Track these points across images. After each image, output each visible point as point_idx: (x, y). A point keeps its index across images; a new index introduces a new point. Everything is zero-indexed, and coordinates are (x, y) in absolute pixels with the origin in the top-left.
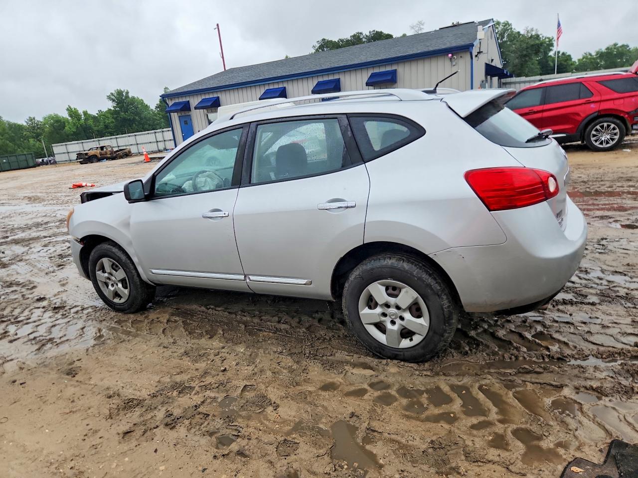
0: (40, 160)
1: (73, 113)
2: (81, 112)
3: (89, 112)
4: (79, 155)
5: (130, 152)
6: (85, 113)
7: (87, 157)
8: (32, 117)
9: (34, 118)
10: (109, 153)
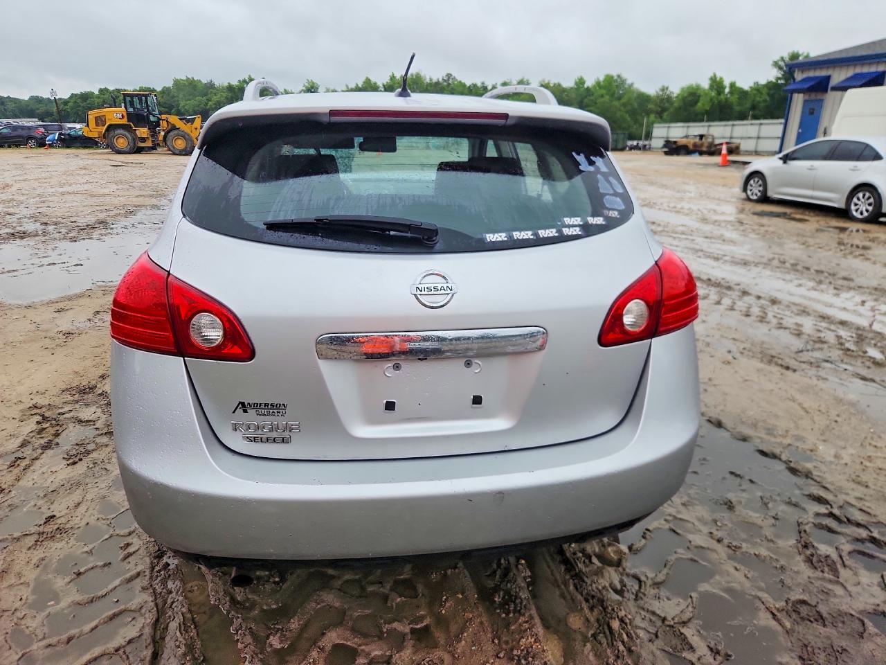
0: (635, 143)
1: (717, 84)
2: (727, 83)
3: (738, 85)
4: (668, 143)
5: (738, 148)
6: (732, 85)
7: (674, 146)
8: (666, 86)
9: (667, 88)
10: (706, 145)
